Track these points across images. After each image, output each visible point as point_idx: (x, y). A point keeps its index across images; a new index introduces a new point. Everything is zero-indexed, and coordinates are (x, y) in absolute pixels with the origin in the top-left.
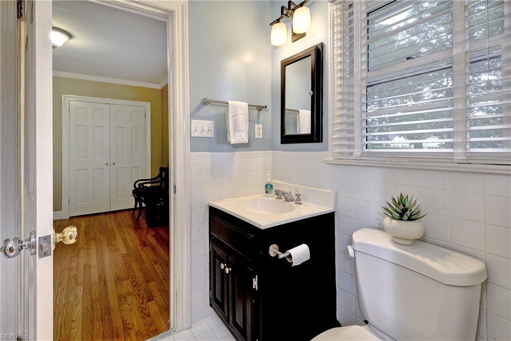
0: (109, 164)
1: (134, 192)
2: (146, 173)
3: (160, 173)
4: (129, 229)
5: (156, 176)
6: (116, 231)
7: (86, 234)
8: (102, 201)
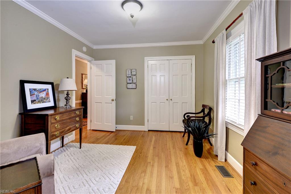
0: (168, 100)
1: (183, 121)
2: (192, 108)
3: (203, 109)
4: (180, 152)
5: (200, 111)
6: (172, 151)
7: (154, 148)
8: (164, 123)
